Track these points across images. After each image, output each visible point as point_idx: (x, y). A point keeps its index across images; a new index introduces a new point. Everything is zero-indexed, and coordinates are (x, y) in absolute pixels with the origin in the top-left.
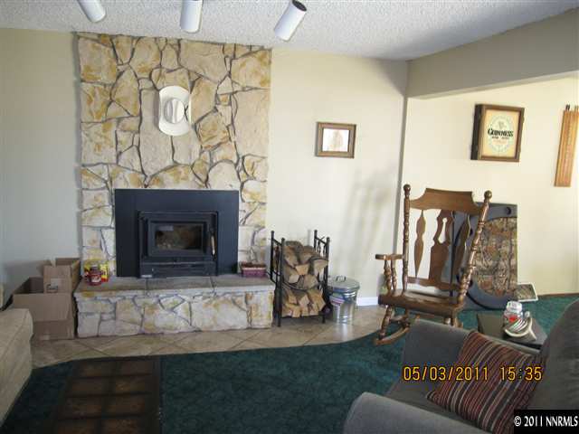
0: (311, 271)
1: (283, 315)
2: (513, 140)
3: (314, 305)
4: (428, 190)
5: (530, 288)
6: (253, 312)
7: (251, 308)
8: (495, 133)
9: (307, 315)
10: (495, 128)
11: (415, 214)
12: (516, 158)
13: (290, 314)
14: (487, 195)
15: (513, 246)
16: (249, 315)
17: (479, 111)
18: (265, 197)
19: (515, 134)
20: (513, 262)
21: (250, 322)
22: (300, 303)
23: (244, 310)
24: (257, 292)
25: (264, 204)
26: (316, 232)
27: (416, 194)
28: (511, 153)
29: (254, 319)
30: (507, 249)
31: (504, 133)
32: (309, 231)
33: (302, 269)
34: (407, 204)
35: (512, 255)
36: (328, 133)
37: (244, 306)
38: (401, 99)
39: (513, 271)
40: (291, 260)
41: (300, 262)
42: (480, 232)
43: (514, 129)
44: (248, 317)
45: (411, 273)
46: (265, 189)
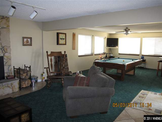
0: (27, 75)
1: (21, 87)
2: (65, 40)
3: (29, 83)
4: (51, 52)
5: (71, 72)
6: (14, 88)
7: (13, 87)
8: (61, 39)
9: (27, 86)
10: (61, 38)
11: (50, 58)
12: (65, 44)
13: (23, 87)
14: (65, 52)
15: (67, 63)
16: (12, 89)
17: (58, 34)
18: (11, 57)
19: (65, 39)
20: (68, 66)
21: (13, 91)
22: (26, 83)
23: (11, 88)
24: (14, 82)
25: (10, 59)
26: (25, 65)
27: (49, 53)
28: (64, 43)
29: (14, 90)
30: (66, 64)
31: (63, 39)
32: (23, 65)
33: (25, 75)
34: (48, 56)
35: (67, 65)
36: (25, 40)
37: (11, 87)
38: (41, 31)
39: (68, 68)
40: (21, 73)
41: (24, 73)
42: (64, 60)
43: (65, 38)
44: (12, 90)
45: (51, 71)
46: (10, 55)
